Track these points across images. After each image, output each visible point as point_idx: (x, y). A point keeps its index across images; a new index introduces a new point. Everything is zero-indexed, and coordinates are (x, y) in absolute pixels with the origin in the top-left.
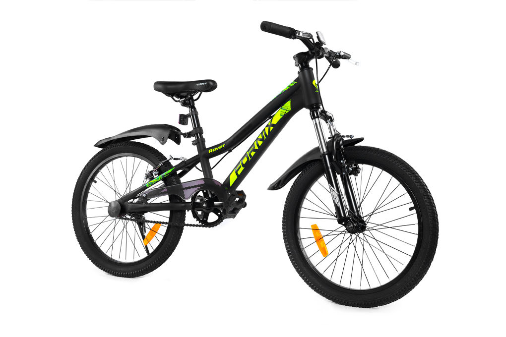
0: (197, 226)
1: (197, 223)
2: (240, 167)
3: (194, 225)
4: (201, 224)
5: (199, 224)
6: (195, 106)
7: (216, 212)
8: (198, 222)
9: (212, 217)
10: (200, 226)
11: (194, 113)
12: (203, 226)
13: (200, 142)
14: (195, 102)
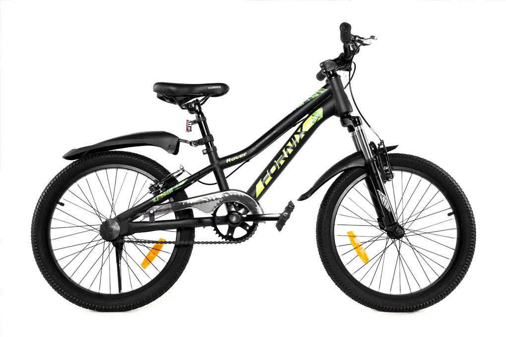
0: (219, 243)
1: (220, 239)
2: (268, 176)
3: (215, 243)
4: (224, 240)
5: (221, 241)
6: (203, 111)
7: (243, 226)
8: (221, 237)
9: (239, 232)
10: (223, 243)
11: (201, 119)
12: (227, 243)
13: (211, 151)
14: (202, 106)
